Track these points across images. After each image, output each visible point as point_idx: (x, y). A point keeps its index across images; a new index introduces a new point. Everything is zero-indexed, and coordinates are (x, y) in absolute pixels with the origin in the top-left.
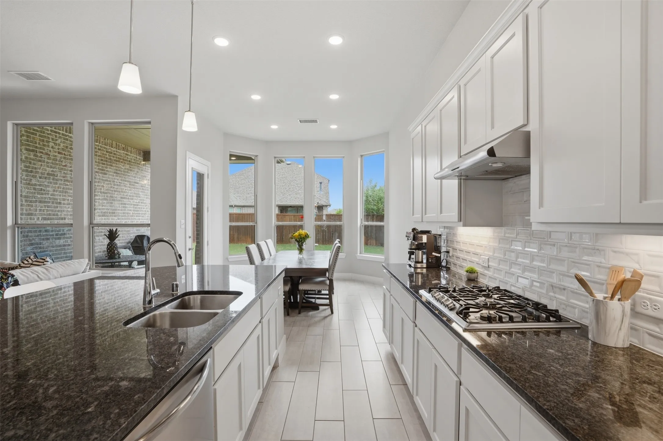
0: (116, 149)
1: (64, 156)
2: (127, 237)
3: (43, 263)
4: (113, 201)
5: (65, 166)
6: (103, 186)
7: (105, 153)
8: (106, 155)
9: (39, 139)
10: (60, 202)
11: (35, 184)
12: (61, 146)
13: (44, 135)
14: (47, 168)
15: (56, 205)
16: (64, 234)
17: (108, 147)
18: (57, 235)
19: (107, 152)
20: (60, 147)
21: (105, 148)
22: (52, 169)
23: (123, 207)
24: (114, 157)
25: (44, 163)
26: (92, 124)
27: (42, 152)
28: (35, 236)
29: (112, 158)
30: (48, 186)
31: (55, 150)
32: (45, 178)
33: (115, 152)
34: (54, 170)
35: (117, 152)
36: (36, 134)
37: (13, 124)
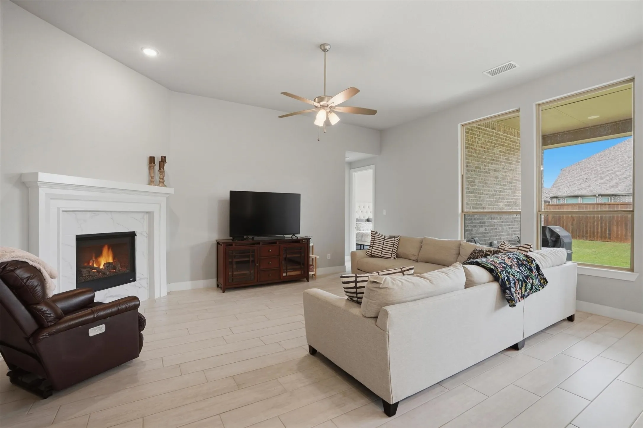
0: (517, 137)
1: (485, 149)
4: (515, 190)
5: (485, 159)
6: (509, 176)
7: (510, 142)
8: (510, 145)
9: (470, 137)
10: (482, 193)
11: (469, 176)
12: (483, 140)
13: (473, 132)
14: (475, 162)
15: (480, 195)
16: (485, 223)
17: (512, 137)
18: (480, 223)
19: (511, 141)
20: (482, 142)
21: (509, 137)
24: (515, 145)
25: (473, 157)
26: (539, 105)
27: (472, 148)
28: (469, 224)
29: (514, 147)
30: (475, 178)
31: (479, 145)
32: (474, 171)
33: (516, 141)
34: (479, 163)
35: (518, 140)
36: (469, 132)
37: (461, 125)
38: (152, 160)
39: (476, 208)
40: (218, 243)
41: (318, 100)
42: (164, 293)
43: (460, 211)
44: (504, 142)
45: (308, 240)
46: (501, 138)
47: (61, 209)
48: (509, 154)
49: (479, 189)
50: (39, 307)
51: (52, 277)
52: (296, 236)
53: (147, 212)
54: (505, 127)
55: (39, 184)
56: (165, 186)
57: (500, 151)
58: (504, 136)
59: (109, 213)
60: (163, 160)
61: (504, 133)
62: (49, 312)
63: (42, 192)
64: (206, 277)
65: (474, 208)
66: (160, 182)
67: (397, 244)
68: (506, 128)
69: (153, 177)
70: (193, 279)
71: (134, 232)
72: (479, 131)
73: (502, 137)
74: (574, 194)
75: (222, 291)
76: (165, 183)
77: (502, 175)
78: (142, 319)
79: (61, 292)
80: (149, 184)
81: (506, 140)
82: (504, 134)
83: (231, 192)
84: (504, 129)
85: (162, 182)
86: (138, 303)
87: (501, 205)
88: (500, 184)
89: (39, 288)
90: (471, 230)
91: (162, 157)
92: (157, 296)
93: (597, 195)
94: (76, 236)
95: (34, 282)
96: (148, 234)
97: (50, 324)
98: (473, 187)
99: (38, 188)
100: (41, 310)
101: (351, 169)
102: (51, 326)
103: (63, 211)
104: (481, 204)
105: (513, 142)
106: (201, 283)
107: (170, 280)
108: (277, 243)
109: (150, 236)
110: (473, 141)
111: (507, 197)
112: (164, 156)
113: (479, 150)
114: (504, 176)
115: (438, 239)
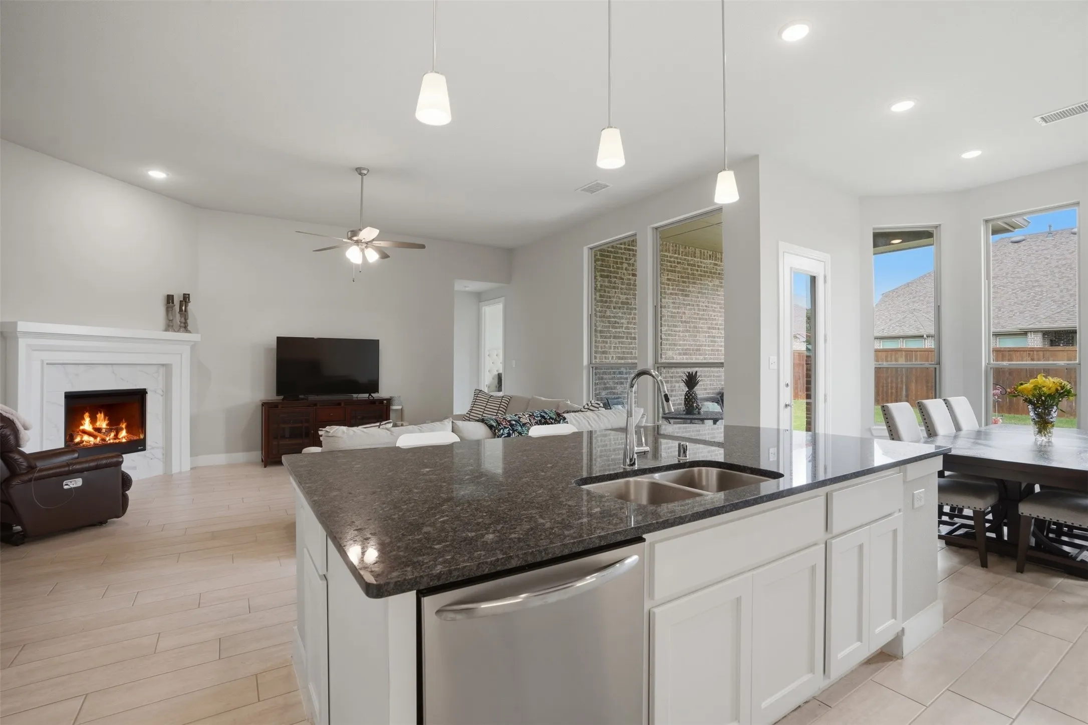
0: (701, 258)
2: (717, 385)
3: (598, 408)
4: (697, 333)
6: (684, 313)
7: (686, 266)
8: (688, 270)
9: (613, 262)
11: (610, 316)
14: (621, 296)
17: (690, 258)
19: (688, 265)
22: (626, 296)
23: (712, 341)
24: (697, 271)
25: (618, 289)
26: (657, 228)
27: (616, 277)
28: (610, 379)
29: (695, 272)
30: (622, 318)
31: (629, 272)
32: (620, 308)
33: (699, 264)
34: (629, 296)
35: (701, 262)
36: (610, 255)
37: (589, 248)
38: (170, 299)
39: (622, 358)
40: (263, 405)
41: (351, 234)
42: (186, 467)
43: (585, 362)
44: (675, 267)
45: (389, 401)
46: (670, 262)
47: (45, 362)
48: (684, 282)
49: (628, 332)
50: (11, 455)
51: (26, 428)
52: (372, 396)
53: (163, 365)
54: (676, 246)
55: (18, 335)
56: (190, 332)
57: (668, 280)
58: (677, 258)
59: (110, 366)
60: (186, 298)
61: (675, 253)
62: (21, 460)
63: (22, 343)
64: (248, 449)
65: (620, 358)
66: (180, 326)
67: (505, 406)
68: (679, 246)
69: (172, 320)
70: (229, 450)
71: (145, 389)
72: (630, 254)
73: (672, 259)
74: (893, 333)
75: (263, 466)
76: (189, 328)
77: (672, 312)
78: (128, 478)
79: (44, 450)
80: (166, 330)
81: (678, 263)
82: (676, 255)
83: (278, 338)
84: (675, 248)
85: (185, 327)
86: (121, 460)
87: (670, 353)
88: (668, 325)
89: (12, 438)
90: (615, 388)
91: (184, 294)
92: (175, 469)
93: (925, 336)
94: (65, 393)
95: (7, 431)
96: (164, 391)
97: (22, 472)
98: (618, 330)
99: (16, 338)
100: (12, 458)
101: (480, 302)
102: (22, 474)
103: (47, 364)
104: (631, 353)
105: (691, 265)
106: (240, 457)
107: (195, 452)
108: (343, 404)
109: (167, 393)
110: (618, 268)
111: (681, 342)
112: (188, 293)
113: (629, 279)
114: (675, 313)
115: (543, 399)
